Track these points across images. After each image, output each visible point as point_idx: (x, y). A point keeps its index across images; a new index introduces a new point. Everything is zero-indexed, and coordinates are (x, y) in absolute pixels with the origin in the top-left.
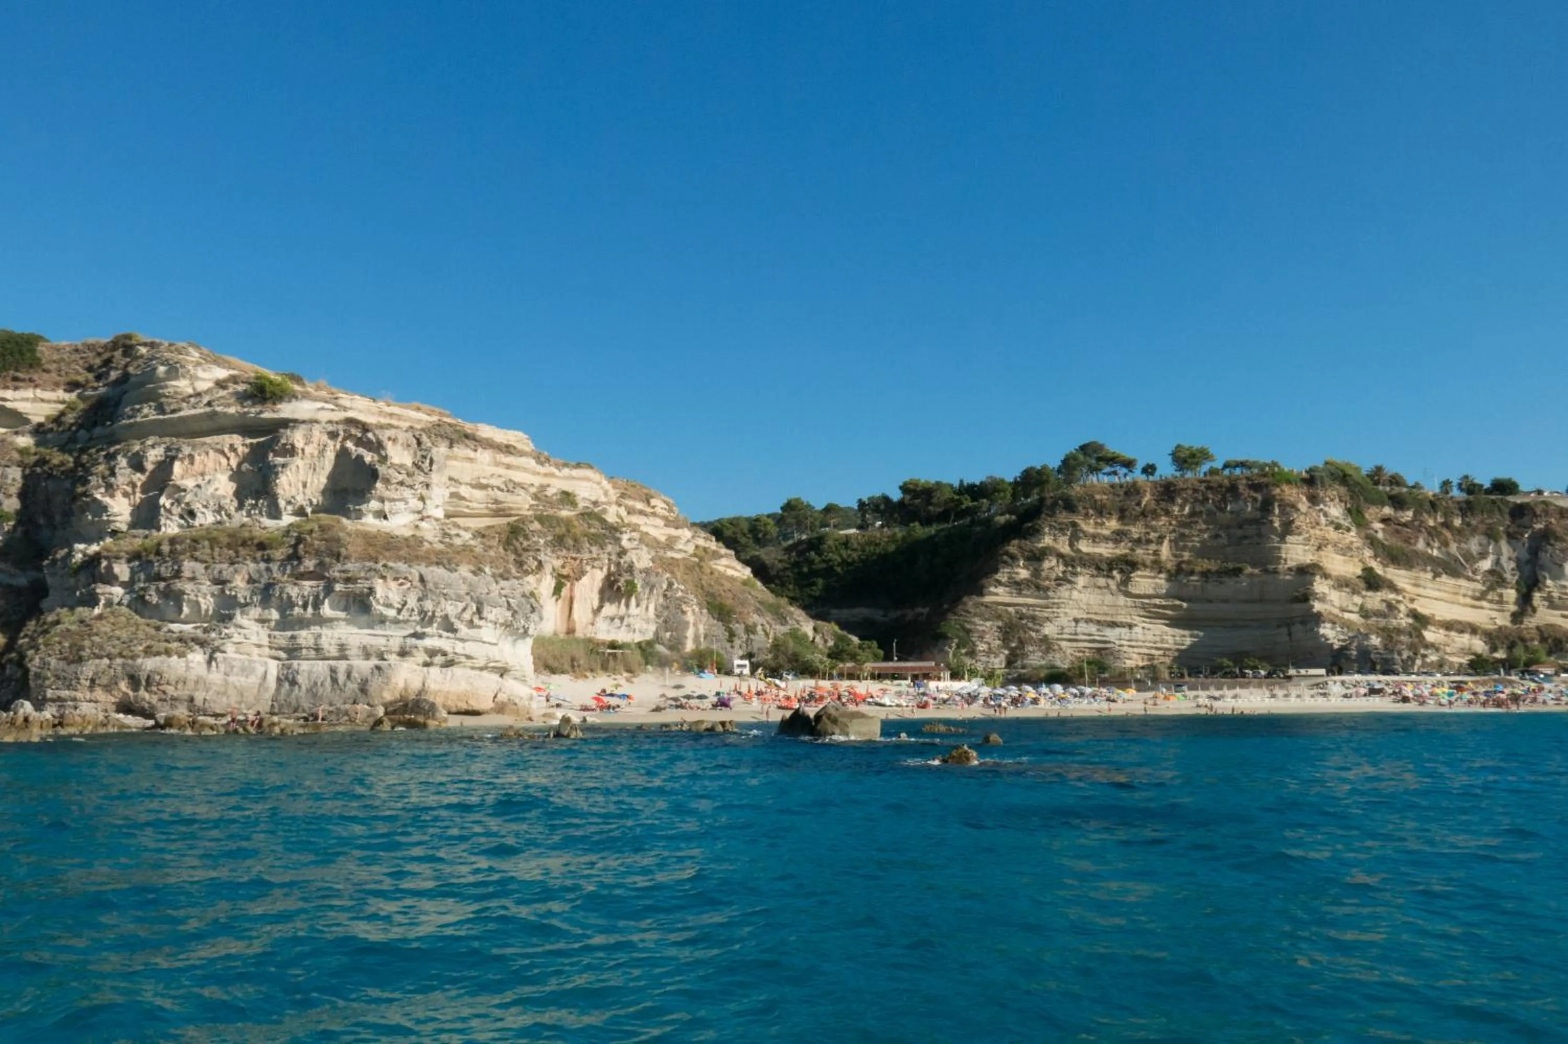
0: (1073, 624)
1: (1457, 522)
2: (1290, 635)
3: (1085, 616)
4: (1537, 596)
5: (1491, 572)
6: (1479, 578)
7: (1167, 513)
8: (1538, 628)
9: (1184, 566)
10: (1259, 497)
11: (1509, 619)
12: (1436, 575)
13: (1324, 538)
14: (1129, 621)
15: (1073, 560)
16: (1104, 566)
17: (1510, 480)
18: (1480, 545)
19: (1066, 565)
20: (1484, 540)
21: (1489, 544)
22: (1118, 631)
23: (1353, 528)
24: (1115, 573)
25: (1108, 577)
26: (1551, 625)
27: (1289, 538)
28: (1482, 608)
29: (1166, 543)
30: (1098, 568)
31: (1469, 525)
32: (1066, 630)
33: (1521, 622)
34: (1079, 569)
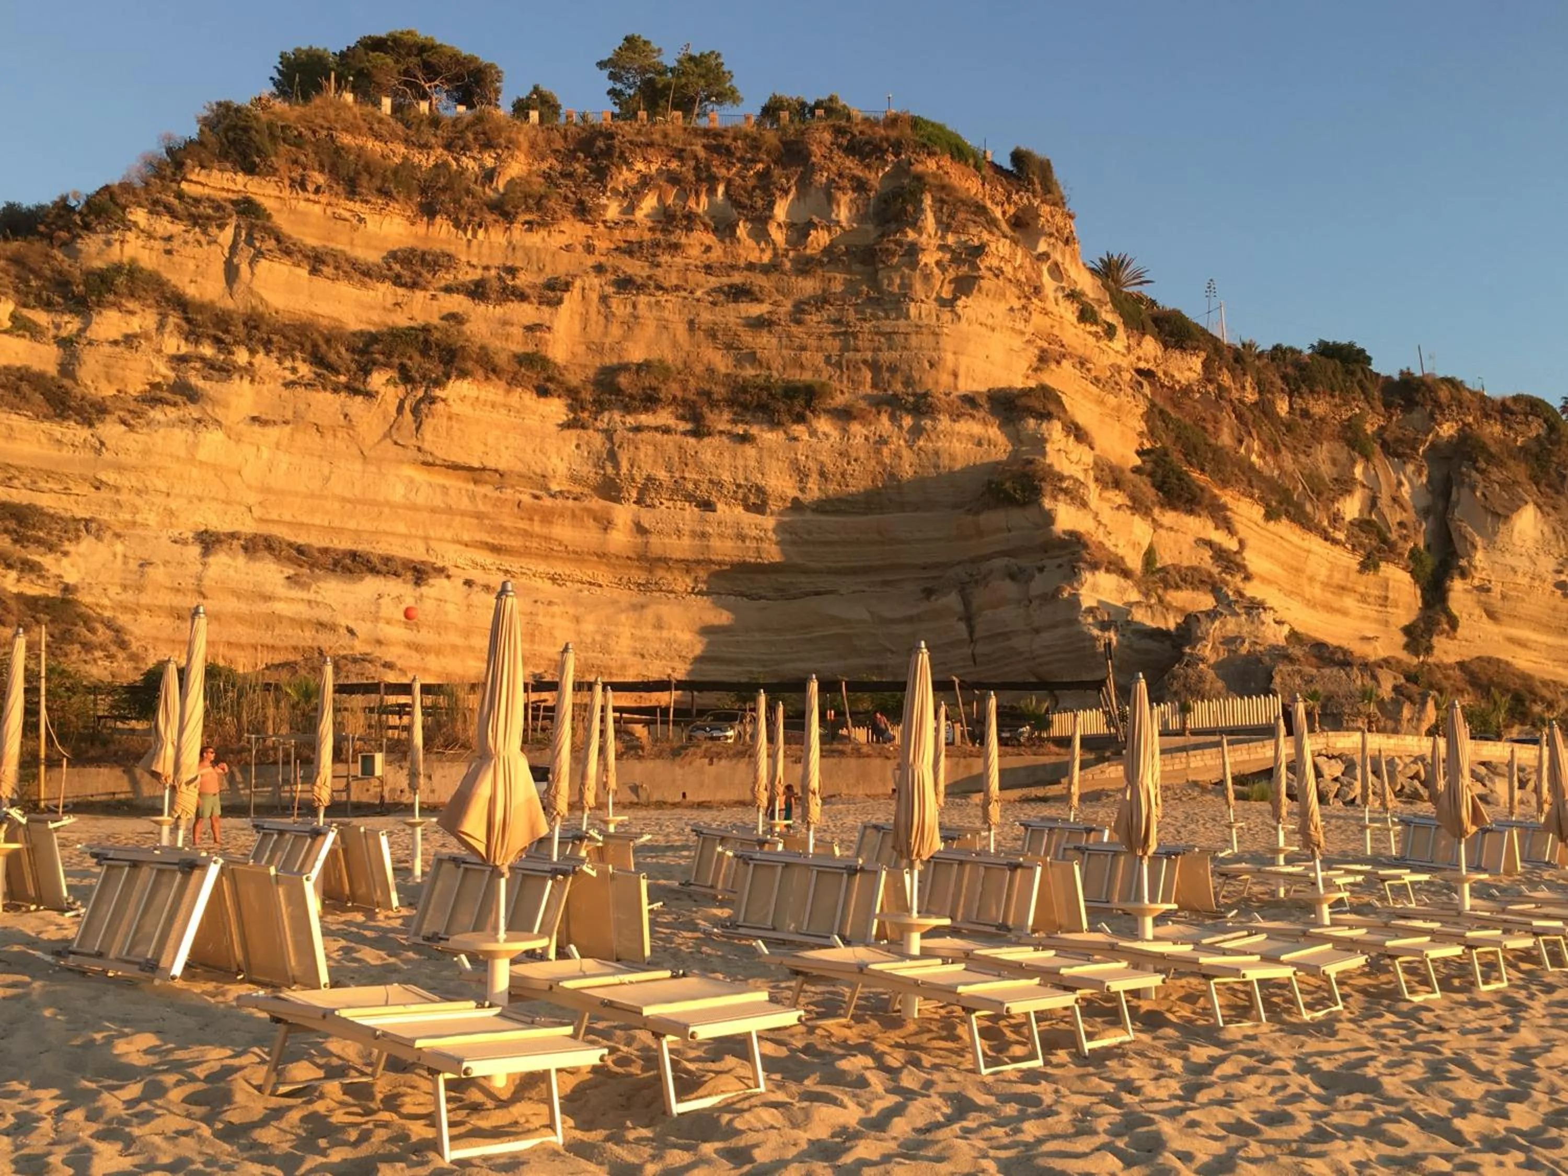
0: (195, 550)
1: (1283, 407)
2: (968, 618)
3: (248, 527)
4: (1457, 586)
5: (1363, 525)
6: (1341, 536)
7: (582, 211)
8: (1461, 665)
9: (623, 380)
10: (875, 178)
11: (1402, 639)
12: (1270, 516)
13: (1052, 339)
14: (418, 553)
15: (223, 320)
16: (340, 355)
17: (1351, 346)
18: (1334, 462)
19: (192, 334)
20: (1342, 453)
21: (1353, 462)
22: (370, 586)
23: (1121, 332)
24: (377, 379)
25: (353, 391)
26: (1489, 660)
27: (969, 306)
28: (1344, 613)
29: (571, 302)
30: (318, 360)
31: (1305, 414)
32: (157, 574)
33: (1429, 650)
34: (242, 356)
